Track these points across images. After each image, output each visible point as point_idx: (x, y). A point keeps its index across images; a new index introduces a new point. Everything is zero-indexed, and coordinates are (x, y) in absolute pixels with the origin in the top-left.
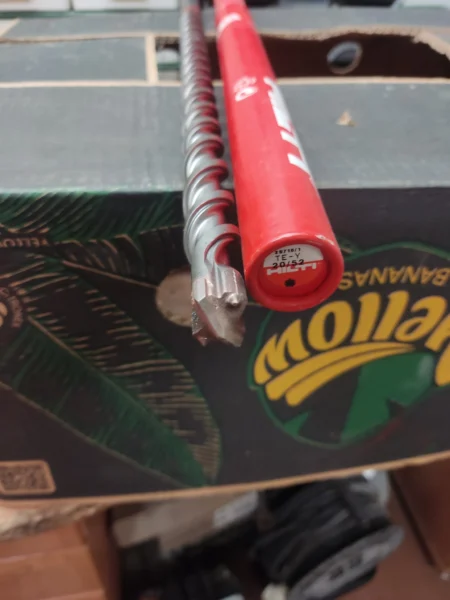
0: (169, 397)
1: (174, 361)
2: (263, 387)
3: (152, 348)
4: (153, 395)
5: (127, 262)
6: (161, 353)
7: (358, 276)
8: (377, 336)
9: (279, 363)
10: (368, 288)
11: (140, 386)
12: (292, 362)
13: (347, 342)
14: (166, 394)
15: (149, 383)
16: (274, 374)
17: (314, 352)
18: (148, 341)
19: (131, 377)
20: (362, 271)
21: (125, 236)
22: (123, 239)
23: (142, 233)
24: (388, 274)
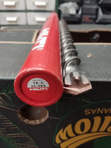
0: (26, 145)
1: (26, 134)
2: (59, 144)
3: (18, 130)
4: (20, 144)
5: (6, 102)
6: (21, 132)
7: (92, 111)
8: (100, 130)
9: (64, 137)
10: (96, 115)
11: (15, 141)
12: (69, 138)
13: (89, 132)
14: (24, 144)
15: (18, 140)
16: (63, 141)
17: (77, 135)
18: (17, 128)
19: (11, 138)
20: (94, 109)
21: (4, 94)
22: (4, 95)
23: (10, 93)
24: (104, 110)
